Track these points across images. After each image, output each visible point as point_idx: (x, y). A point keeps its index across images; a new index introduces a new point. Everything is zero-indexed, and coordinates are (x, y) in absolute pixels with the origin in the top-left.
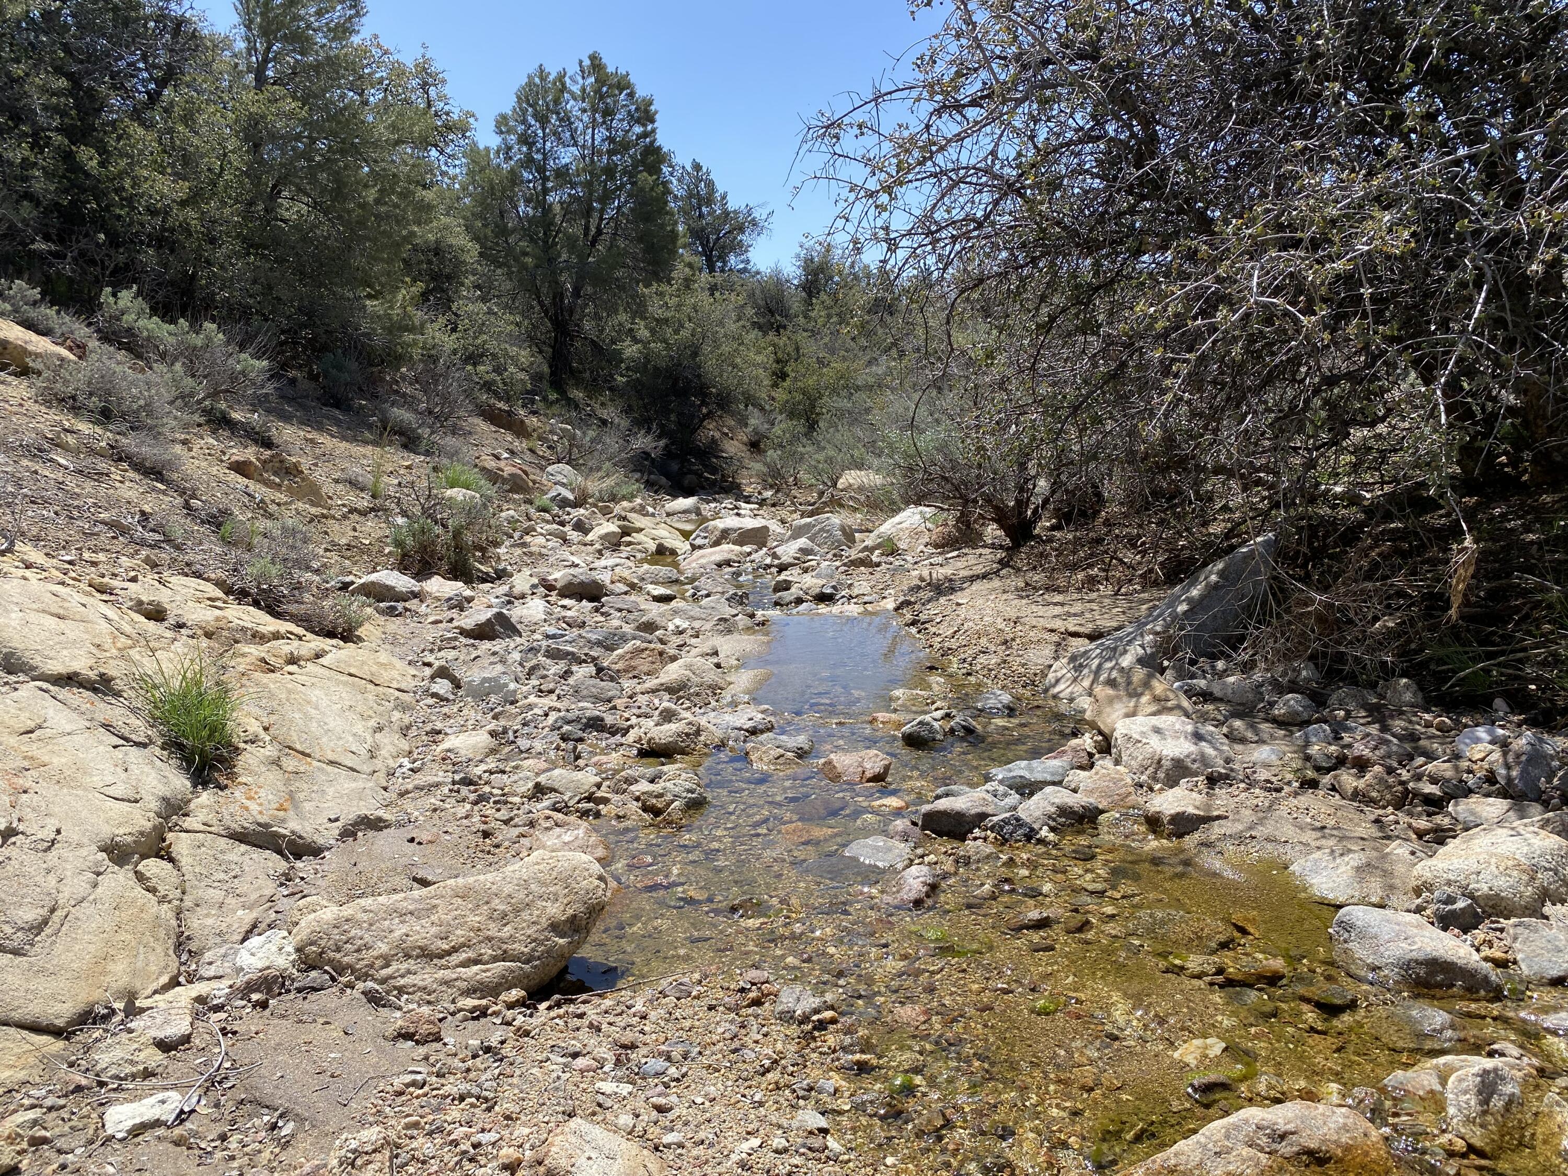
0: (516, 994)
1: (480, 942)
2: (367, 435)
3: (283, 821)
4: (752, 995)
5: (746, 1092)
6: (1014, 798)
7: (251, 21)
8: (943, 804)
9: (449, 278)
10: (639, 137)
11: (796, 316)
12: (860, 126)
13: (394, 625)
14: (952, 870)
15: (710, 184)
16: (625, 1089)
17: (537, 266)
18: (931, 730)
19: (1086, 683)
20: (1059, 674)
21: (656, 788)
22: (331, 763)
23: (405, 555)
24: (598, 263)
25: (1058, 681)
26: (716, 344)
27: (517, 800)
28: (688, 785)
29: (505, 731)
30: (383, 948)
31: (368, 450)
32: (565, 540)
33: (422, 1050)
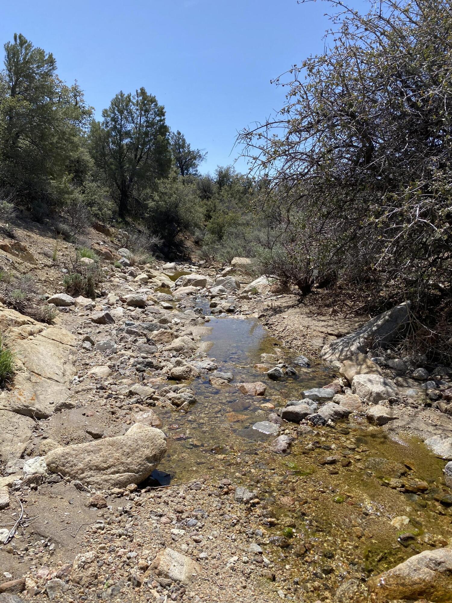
0: (133, 486)
1: (119, 464)
2: (50, 234)
3: (33, 404)
4: (225, 490)
5: (229, 534)
6: (315, 405)
7: (11, 69)
8: (290, 409)
9: (82, 172)
10: (158, 121)
11: (215, 193)
12: (259, 135)
13: (66, 316)
14: (296, 437)
15: (184, 141)
16: (182, 532)
17: (116, 169)
18: (279, 373)
19: (337, 355)
20: (326, 351)
21: (178, 395)
22: (49, 378)
23: (68, 287)
24: (140, 169)
25: (325, 354)
26: (185, 203)
27: (122, 397)
28: (189, 395)
29: (114, 366)
30: (81, 466)
31: (51, 240)
32: (126, 280)
33: (101, 512)
